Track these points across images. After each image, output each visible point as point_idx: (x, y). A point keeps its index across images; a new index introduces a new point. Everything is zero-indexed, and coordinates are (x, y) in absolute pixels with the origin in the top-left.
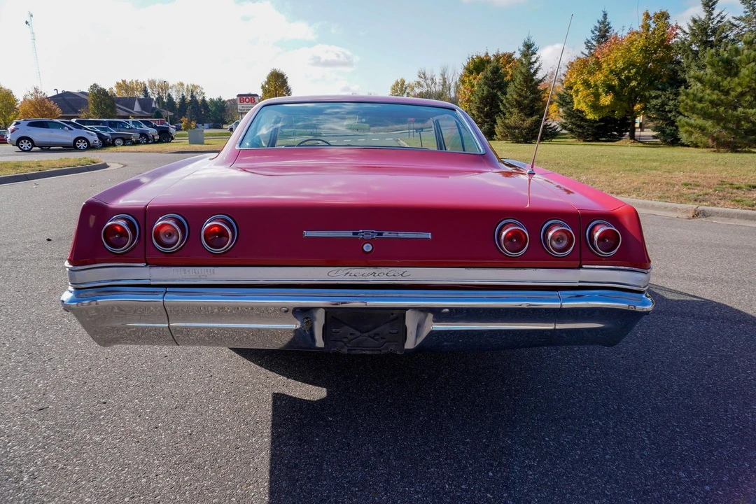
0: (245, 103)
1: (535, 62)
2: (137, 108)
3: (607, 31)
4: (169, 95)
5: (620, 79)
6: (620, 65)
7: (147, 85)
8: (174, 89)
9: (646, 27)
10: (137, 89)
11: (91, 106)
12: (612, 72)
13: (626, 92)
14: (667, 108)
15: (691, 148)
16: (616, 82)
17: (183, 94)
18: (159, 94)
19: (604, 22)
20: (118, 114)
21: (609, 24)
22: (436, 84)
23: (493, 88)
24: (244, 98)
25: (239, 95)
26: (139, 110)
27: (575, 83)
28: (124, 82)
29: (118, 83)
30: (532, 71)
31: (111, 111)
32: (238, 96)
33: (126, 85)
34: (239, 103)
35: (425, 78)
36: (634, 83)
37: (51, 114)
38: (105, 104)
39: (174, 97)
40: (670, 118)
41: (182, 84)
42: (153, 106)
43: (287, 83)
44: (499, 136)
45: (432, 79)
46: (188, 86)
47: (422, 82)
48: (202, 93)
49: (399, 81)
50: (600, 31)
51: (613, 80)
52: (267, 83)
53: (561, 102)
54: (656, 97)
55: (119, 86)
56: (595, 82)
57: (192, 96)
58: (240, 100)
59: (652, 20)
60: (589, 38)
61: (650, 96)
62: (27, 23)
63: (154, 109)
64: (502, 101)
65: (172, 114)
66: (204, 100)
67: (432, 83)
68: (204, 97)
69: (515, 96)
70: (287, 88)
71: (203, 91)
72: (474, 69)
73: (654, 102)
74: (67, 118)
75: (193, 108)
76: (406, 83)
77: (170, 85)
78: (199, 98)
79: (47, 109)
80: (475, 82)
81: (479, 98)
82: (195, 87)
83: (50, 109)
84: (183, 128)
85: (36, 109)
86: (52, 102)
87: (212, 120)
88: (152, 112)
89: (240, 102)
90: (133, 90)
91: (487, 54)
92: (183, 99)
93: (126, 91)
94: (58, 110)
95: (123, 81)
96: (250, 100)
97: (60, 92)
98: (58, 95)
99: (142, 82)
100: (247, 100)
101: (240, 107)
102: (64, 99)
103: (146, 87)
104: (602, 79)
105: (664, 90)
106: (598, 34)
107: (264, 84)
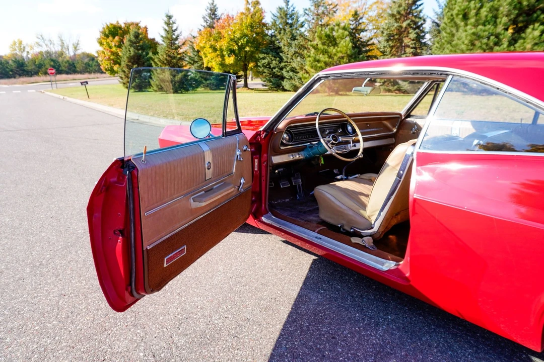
1: (176, 30)
3: (215, 11)
5: (238, 46)
6: (238, 35)
9: (248, 9)
12: (231, 40)
13: (243, 55)
14: (272, 66)
15: (292, 92)
16: (236, 48)
19: (213, 4)
21: (215, 6)
22: (54, 44)
23: (138, 50)
27: (204, 47)
30: (174, 37)
35: (43, 39)
36: (247, 49)
40: (275, 72)
44: (155, 88)
45: (50, 40)
47: (41, 42)
49: (16, 41)
50: (211, 10)
51: (234, 46)
53: (191, 61)
54: (264, 58)
56: (220, 47)
59: (251, 5)
60: (205, 15)
61: (259, 57)
64: (153, 60)
67: (51, 44)
69: (165, 56)
72: (109, 33)
73: (263, 61)
76: (24, 43)
80: (113, 44)
81: (127, 57)
91: (118, 23)
104: (226, 45)
105: (267, 54)
106: (210, 12)
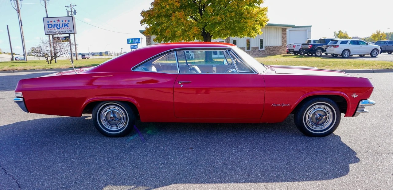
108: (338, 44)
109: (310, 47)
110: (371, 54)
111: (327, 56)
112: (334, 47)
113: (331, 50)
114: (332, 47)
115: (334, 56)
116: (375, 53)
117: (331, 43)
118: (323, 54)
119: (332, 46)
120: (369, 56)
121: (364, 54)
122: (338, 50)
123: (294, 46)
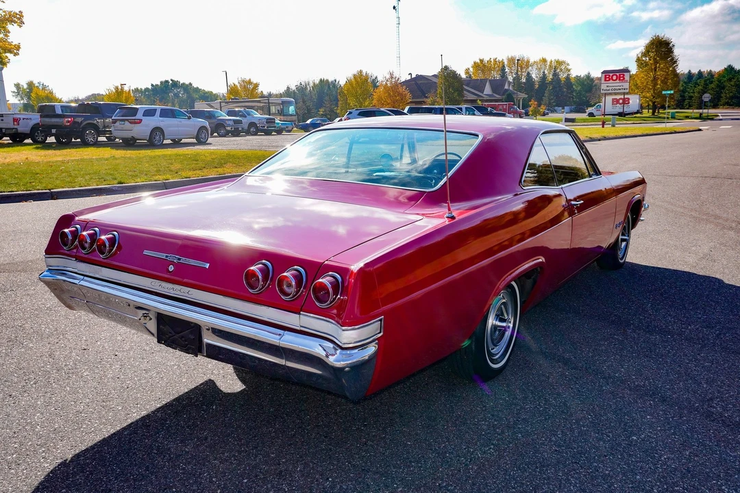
0: (611, 81)
2: (488, 90)
4: (528, 74)
7: (506, 63)
8: (535, 67)
10: (494, 68)
11: (439, 90)
17: (544, 72)
18: (517, 73)
20: (465, 98)
24: (611, 75)
25: (604, 72)
26: (490, 93)
28: (482, 61)
29: (475, 63)
31: (459, 95)
32: (602, 73)
33: (484, 65)
34: (603, 81)
37: (402, 99)
38: (453, 87)
39: (534, 76)
41: (544, 61)
42: (506, 87)
43: (672, 52)
46: (551, 61)
48: (567, 69)
52: (644, 54)
55: (476, 66)
57: (555, 75)
58: (605, 78)
62: (394, 8)
63: (506, 90)
65: (526, 96)
66: (568, 78)
68: (569, 75)
70: (673, 59)
71: (569, 67)
74: (416, 103)
75: (554, 88)
77: (532, 61)
78: (563, 76)
79: (400, 94)
82: (560, 63)
83: (402, 94)
84: (531, 113)
85: (389, 94)
86: (404, 87)
87: (575, 103)
88: (503, 94)
89: (605, 80)
90: (490, 70)
92: (544, 77)
93: (483, 71)
94: (409, 95)
95: (480, 60)
96: (619, 78)
97: (414, 76)
98: (412, 79)
99: (501, 60)
100: (615, 78)
101: (604, 86)
102: (416, 84)
103: (504, 66)
107: (640, 56)
108: (139, 116)
109: (68, 122)
110: (197, 138)
111: (111, 143)
112: (130, 123)
113: (123, 129)
114: (127, 122)
115: (130, 143)
116: (203, 135)
117: (118, 113)
118: (102, 139)
119: (127, 120)
120: (194, 141)
121: (180, 137)
122: (142, 130)
123: (15, 120)
